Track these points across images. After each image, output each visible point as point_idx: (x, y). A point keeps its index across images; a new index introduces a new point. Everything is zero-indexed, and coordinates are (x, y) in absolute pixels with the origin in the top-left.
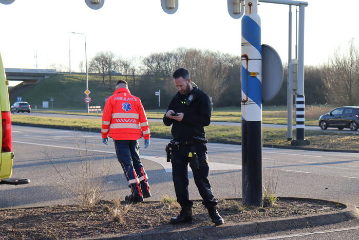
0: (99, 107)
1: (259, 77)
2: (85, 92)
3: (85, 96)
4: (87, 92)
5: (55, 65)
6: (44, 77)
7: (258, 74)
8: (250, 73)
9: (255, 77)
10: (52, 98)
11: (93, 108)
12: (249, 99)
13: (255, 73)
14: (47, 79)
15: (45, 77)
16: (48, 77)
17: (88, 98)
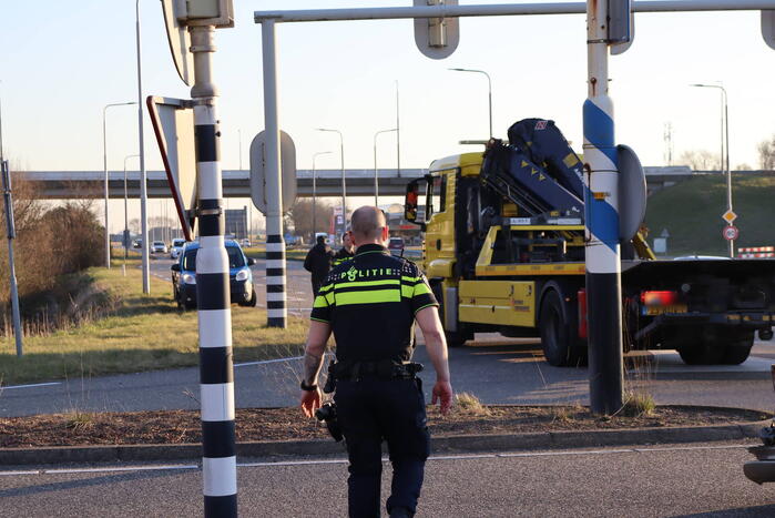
0: (769, 249)
1: (611, 201)
2: (724, 217)
3: (725, 224)
4: (730, 216)
5: (693, 154)
6: (662, 183)
7: (608, 195)
8: (593, 194)
9: (603, 200)
10: (665, 230)
11: (751, 253)
12: (593, 237)
13: (602, 194)
14: (669, 187)
15: (666, 184)
16: (671, 183)
17: (730, 230)
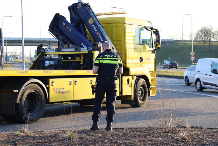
4: (192, 53)
15: (166, 44)
16: (168, 44)
17: (192, 57)
